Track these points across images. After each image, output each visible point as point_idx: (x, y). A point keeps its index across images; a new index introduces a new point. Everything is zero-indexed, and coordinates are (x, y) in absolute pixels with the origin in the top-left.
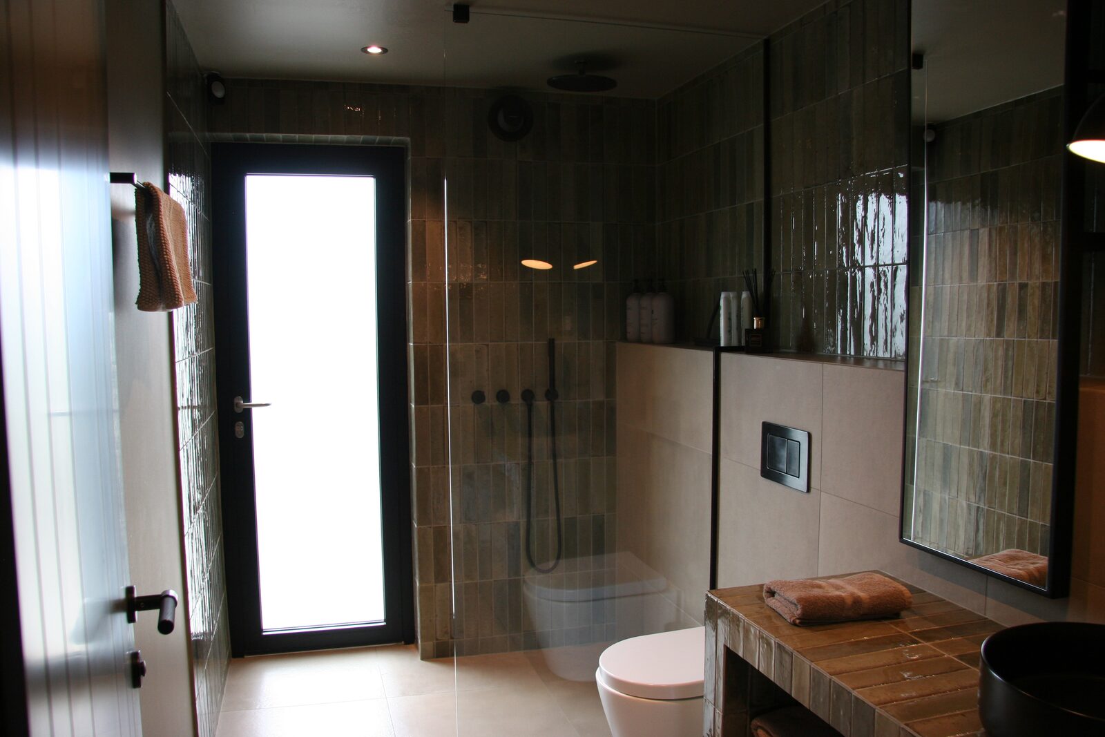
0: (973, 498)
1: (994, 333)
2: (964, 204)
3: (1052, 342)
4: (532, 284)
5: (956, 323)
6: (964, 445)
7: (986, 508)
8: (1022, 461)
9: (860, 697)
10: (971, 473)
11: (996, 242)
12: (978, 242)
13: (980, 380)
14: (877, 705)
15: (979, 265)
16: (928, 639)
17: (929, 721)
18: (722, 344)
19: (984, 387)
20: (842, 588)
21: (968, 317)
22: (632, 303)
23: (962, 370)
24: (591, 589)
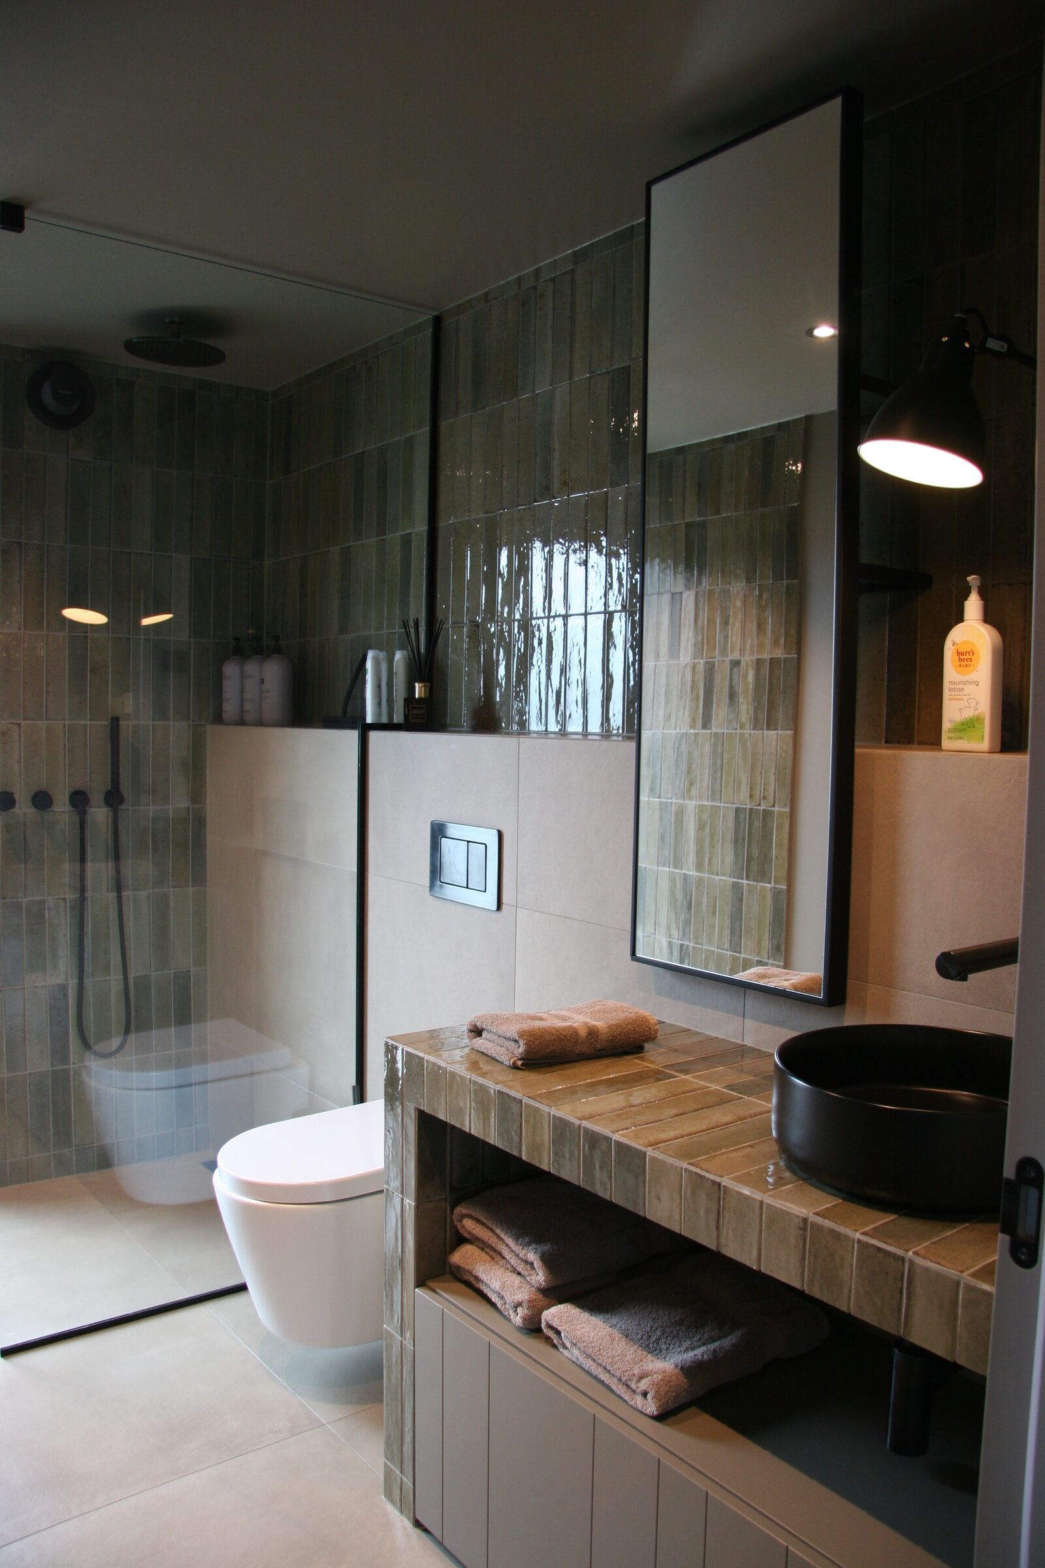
0: (675, 933)
1: (699, 723)
2: (663, 560)
3: (767, 734)
4: (86, 637)
5: (651, 712)
6: (664, 867)
7: (692, 944)
8: (733, 882)
9: (625, 1140)
10: (673, 901)
11: (704, 610)
12: (681, 610)
13: (682, 784)
14: (647, 1147)
15: (682, 637)
16: (686, 1072)
17: (715, 1156)
18: (369, 720)
19: (687, 793)
20: (570, 1018)
21: (667, 703)
22: (231, 670)
23: (659, 772)
24: (173, 1072)
